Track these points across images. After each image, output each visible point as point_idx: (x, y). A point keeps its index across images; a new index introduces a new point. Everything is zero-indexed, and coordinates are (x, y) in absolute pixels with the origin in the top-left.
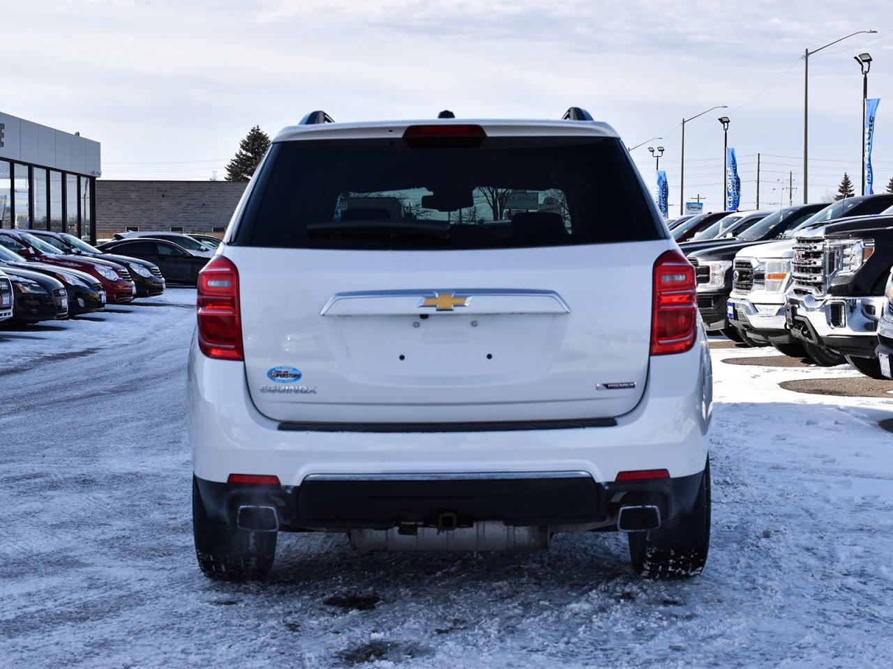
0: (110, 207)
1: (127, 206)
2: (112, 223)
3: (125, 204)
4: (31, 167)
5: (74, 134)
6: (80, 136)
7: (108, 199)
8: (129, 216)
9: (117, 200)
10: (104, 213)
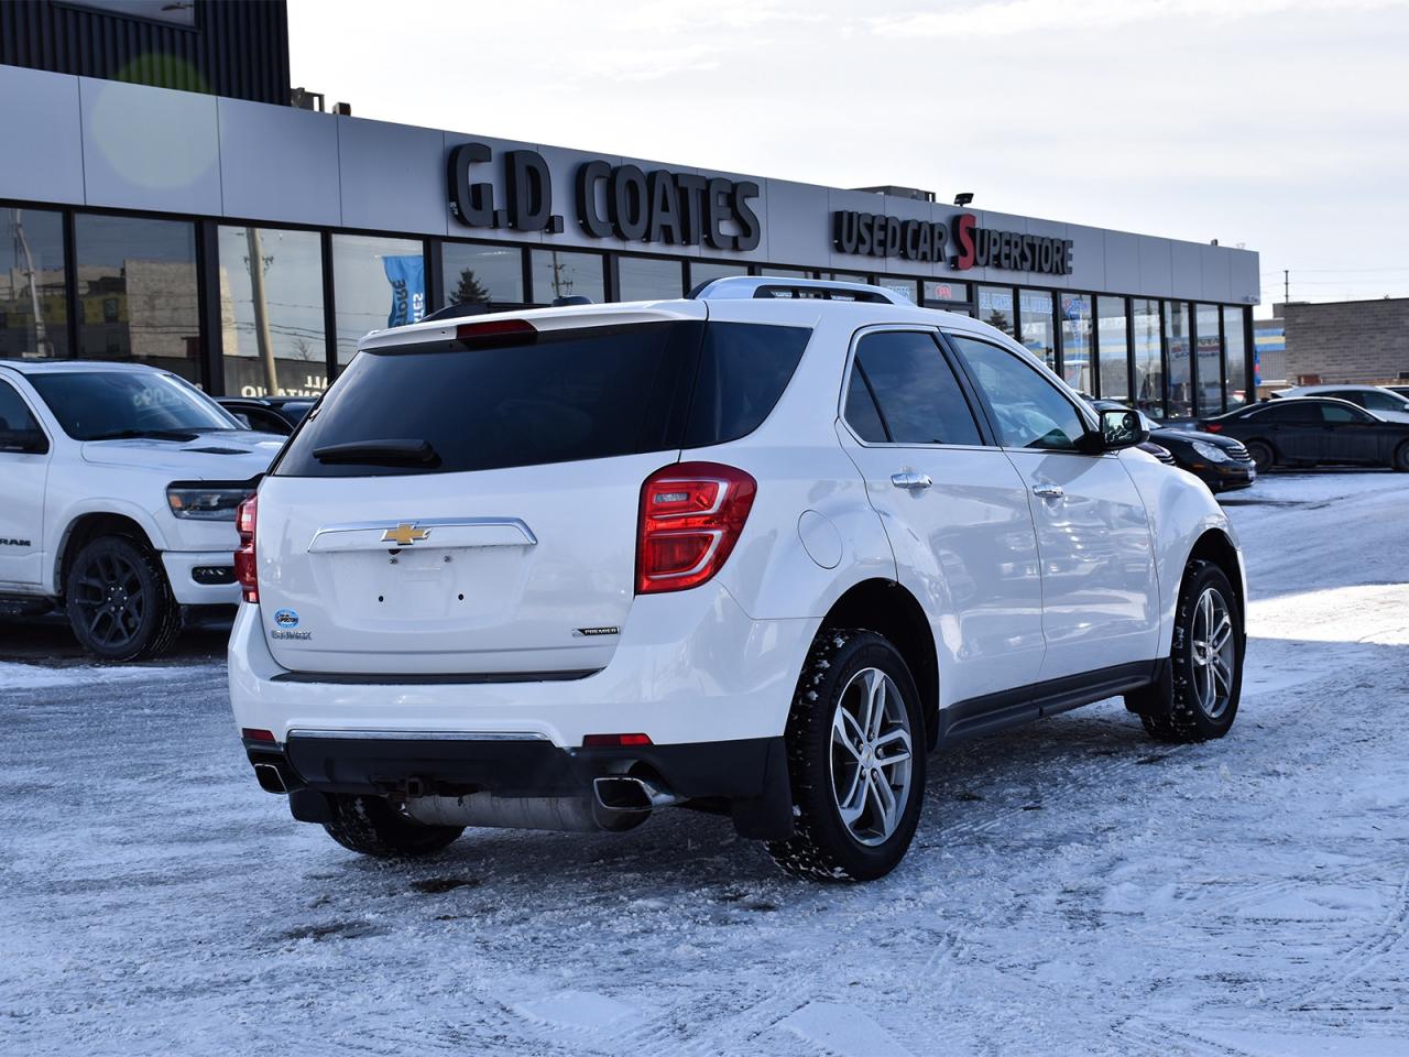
0: (1372, 342)
1: (1399, 340)
2: (1375, 367)
3: (1396, 336)
4: (1128, 300)
5: (1209, 243)
6: (1219, 245)
7: (1369, 329)
8: (1402, 355)
9: (1383, 330)
10: (1363, 352)
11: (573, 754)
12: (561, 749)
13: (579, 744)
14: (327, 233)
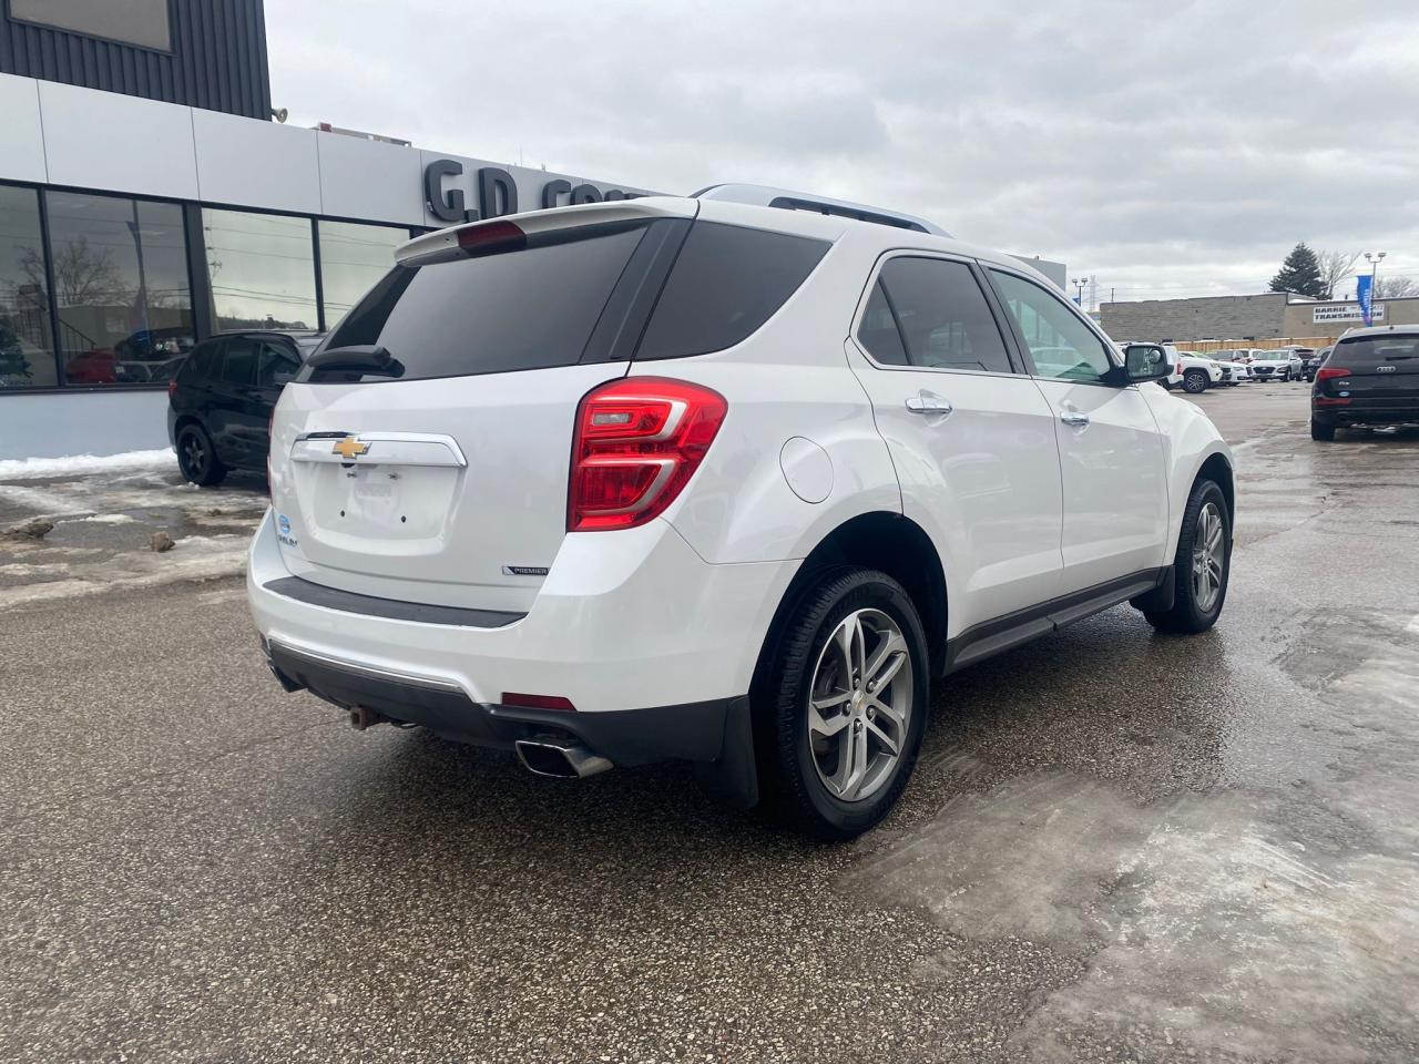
8: (1164, 330)
11: (492, 712)
12: (478, 705)
13: (498, 701)
14: (315, 218)
